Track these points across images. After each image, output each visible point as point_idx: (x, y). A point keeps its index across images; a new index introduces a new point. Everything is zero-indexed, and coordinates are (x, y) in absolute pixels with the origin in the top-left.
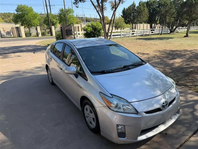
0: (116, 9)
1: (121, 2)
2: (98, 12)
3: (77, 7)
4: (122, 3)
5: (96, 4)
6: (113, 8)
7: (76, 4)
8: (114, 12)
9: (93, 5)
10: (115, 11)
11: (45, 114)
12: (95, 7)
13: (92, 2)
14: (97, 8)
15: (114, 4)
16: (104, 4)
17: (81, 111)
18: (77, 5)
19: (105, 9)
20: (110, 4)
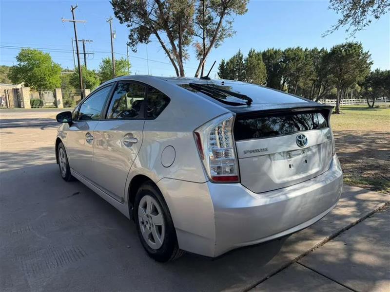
0: (205, 56)
1: (214, 45)
2: (172, 61)
3: (134, 51)
4: (216, 47)
5: (169, 47)
6: (200, 54)
7: (133, 45)
8: (201, 61)
9: (163, 49)
10: (203, 59)
11: (44, 214)
12: (167, 52)
13: (162, 43)
14: (171, 55)
15: (203, 48)
16: (185, 49)
18: (134, 48)
19: (186, 58)
20: (195, 49)
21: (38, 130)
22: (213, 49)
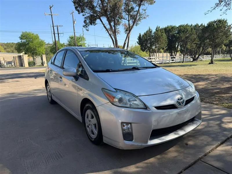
0: (130, 31)
1: (135, 25)
2: (110, 35)
3: (87, 30)
4: (136, 26)
5: (108, 27)
6: (127, 30)
7: (87, 27)
8: (127, 34)
9: (104, 28)
10: (129, 33)
11: (37, 130)
12: (107, 30)
13: (103, 24)
14: (109, 32)
15: (128, 26)
16: (117, 28)
17: (82, 122)
18: (87, 29)
19: (118, 33)
20: (123, 27)
21: (33, 79)
22: (135, 26)
